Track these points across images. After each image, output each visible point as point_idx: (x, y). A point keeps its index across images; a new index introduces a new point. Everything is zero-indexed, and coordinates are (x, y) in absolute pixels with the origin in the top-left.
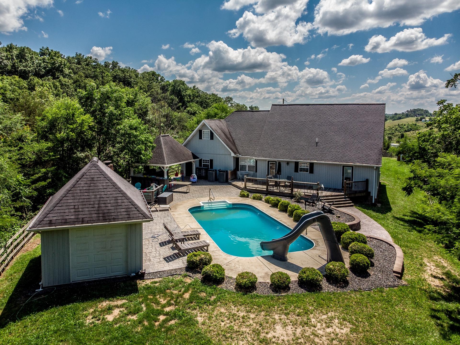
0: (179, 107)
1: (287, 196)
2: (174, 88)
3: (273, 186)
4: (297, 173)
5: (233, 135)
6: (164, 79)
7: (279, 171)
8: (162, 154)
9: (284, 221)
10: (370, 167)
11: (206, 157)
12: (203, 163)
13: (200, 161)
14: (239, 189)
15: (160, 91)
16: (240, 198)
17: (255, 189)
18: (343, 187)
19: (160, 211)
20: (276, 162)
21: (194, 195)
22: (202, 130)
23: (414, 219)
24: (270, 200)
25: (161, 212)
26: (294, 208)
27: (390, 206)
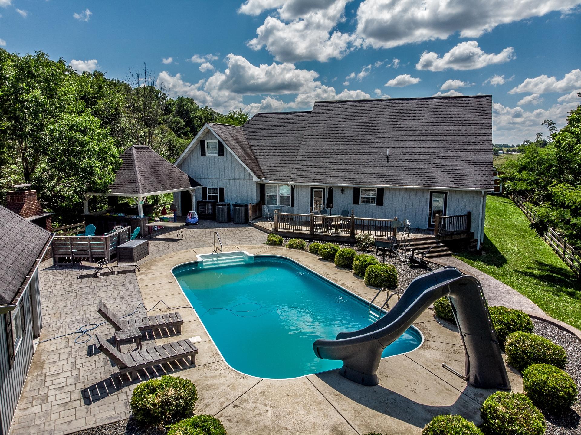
0: (187, 132)
1: (344, 242)
2: (180, 108)
3: (320, 226)
4: (358, 205)
5: (256, 150)
6: (167, 97)
7: (330, 202)
8: (135, 176)
9: (349, 285)
10: (473, 192)
11: (212, 185)
12: (208, 194)
13: (204, 189)
14: (266, 232)
15: (160, 111)
16: (268, 246)
17: (291, 232)
18: (430, 225)
19: (119, 273)
20: (324, 189)
21: (188, 244)
22: (204, 141)
23: (547, 273)
24: (320, 247)
25: (119, 276)
26: (365, 261)
27: (500, 253)
